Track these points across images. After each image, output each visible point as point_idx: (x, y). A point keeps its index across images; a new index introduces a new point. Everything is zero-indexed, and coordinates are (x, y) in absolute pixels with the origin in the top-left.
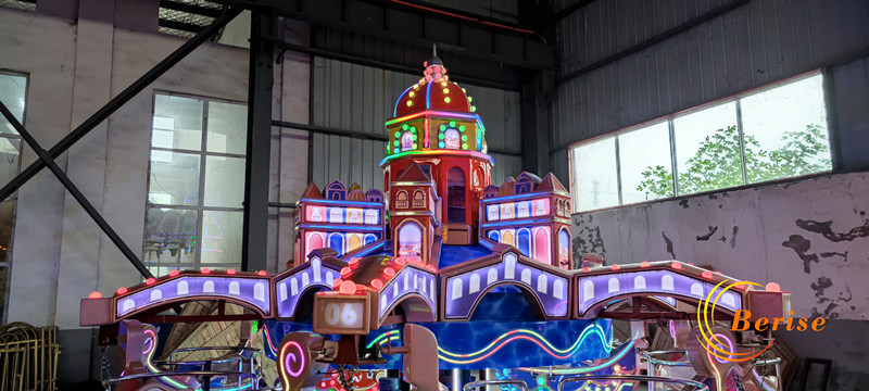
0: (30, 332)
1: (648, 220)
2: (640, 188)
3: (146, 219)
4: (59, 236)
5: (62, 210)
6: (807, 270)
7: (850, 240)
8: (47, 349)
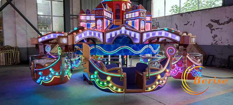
0: (11, 48)
1: (172, 20)
2: (170, 11)
3: (38, 19)
4: (15, 23)
5: (15, 16)
6: (212, 33)
7: (224, 25)
8: (16, 52)
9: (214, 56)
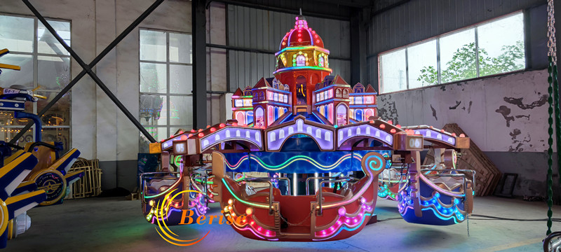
0: (85, 162)
1: (422, 98)
2: (419, 80)
3: (140, 101)
4: (95, 111)
5: (95, 97)
6: (508, 125)
7: (532, 108)
8: (95, 171)
9: (516, 175)
